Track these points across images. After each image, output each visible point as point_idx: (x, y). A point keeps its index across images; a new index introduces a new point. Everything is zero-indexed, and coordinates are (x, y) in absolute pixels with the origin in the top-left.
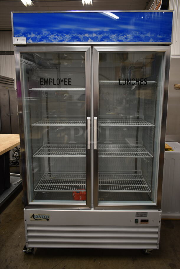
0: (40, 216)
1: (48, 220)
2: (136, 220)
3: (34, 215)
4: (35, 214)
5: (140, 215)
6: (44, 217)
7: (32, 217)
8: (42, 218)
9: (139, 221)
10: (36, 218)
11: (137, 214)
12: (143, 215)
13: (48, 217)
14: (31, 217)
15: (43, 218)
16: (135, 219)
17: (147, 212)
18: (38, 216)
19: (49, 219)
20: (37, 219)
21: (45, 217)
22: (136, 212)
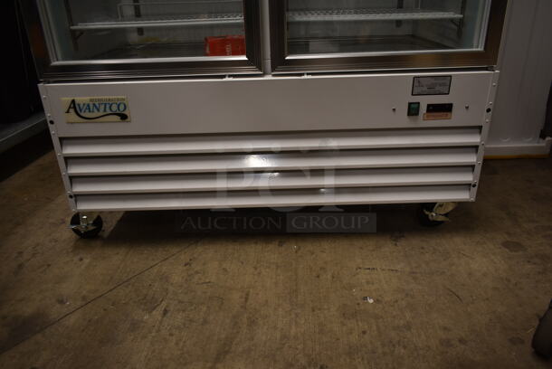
0: (97, 104)
1: (124, 117)
2: (413, 106)
3: (77, 102)
4: (79, 99)
5: (425, 89)
6: (108, 106)
7: (72, 111)
8: (105, 111)
9: (423, 109)
10: (82, 114)
11: (416, 84)
12: (438, 88)
13: (122, 107)
14: (68, 112)
15: (109, 112)
16: (410, 104)
17: (451, 76)
18: (88, 105)
19: (126, 113)
20: (87, 115)
21: (114, 108)
22: (415, 77)
